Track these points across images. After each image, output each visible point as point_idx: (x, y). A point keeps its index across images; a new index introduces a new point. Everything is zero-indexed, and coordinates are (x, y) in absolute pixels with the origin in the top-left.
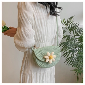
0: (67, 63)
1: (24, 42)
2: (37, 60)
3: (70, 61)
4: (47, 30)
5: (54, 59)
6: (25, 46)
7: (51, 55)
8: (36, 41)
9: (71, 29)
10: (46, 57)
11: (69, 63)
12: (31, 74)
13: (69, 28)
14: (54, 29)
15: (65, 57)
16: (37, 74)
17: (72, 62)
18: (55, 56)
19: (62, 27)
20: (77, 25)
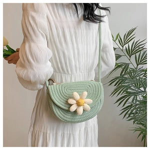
0: (125, 116)
1: (30, 70)
2: (53, 107)
3: (129, 113)
4: (78, 49)
5: (88, 107)
6: (32, 78)
7: (81, 98)
8: (55, 71)
9: (130, 53)
10: (71, 101)
11: (127, 115)
12: (46, 133)
13: (128, 51)
14: (94, 49)
15: (119, 104)
16: (56, 133)
17: (133, 113)
18: (90, 101)
19: (115, 49)
20: (142, 45)
